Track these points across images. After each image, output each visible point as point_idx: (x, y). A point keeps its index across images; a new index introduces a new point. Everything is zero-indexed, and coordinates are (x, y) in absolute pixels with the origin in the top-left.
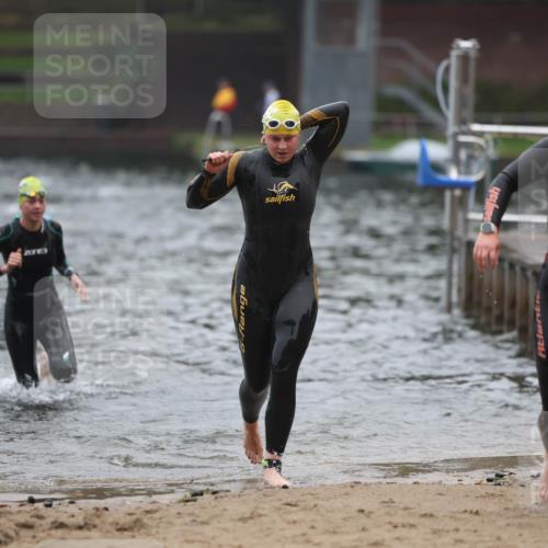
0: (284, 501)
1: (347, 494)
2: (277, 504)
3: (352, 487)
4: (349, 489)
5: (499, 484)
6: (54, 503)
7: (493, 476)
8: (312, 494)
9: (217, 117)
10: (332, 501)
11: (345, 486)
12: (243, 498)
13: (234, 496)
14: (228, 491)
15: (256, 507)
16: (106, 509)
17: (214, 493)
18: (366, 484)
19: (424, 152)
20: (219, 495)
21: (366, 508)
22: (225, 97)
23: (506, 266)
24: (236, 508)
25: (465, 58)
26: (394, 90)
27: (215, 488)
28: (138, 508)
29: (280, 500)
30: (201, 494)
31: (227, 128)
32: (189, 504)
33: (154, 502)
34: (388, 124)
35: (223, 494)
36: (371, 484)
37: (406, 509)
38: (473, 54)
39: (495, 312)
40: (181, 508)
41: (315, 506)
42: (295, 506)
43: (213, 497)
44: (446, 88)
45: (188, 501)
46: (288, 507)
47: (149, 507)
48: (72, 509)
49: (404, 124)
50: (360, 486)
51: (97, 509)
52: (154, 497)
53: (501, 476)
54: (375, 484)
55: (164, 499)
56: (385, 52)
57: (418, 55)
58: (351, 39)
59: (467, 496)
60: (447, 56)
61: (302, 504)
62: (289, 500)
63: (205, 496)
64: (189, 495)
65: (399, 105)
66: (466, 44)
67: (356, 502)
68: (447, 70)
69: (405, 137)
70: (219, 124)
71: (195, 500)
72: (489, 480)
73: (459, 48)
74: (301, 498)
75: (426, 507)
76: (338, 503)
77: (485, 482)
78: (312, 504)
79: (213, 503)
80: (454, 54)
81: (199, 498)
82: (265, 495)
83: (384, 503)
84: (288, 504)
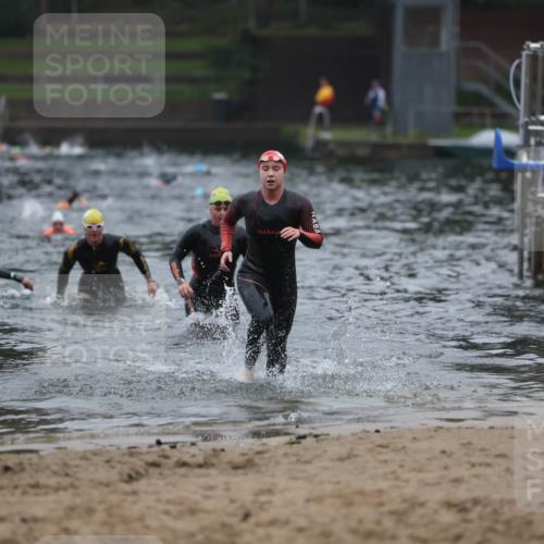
0: (377, 443)
1: (431, 437)
2: (370, 446)
3: (436, 431)
4: (433, 433)
6: (178, 445)
8: (401, 438)
9: (318, 109)
10: (418, 443)
11: (429, 430)
12: (341, 441)
13: (333, 439)
14: (328, 435)
15: (352, 449)
16: (223, 450)
17: (316, 436)
18: (448, 429)
19: (498, 139)
20: (322, 437)
21: (447, 449)
22: (325, 93)
24: (335, 450)
25: (534, 57)
26: (472, 86)
27: (316, 432)
28: (250, 449)
29: (373, 442)
30: (304, 437)
31: (327, 120)
32: (295, 446)
33: (264, 444)
34: (468, 114)
36: (452, 428)
37: (482, 450)
38: (541, 54)
40: (288, 449)
41: (404, 447)
42: (386, 447)
43: (315, 439)
45: (293, 443)
46: (380, 449)
47: (260, 449)
48: (194, 450)
49: (482, 115)
51: (214, 450)
52: (265, 440)
55: (274, 441)
56: (465, 53)
58: (435, 41)
61: (392, 446)
62: (380, 442)
63: (308, 439)
64: (294, 439)
65: (478, 99)
66: (535, 46)
67: (439, 444)
68: (519, 67)
69: (483, 127)
70: (320, 116)
71: (299, 443)
73: (528, 48)
74: (392, 441)
75: (501, 449)
76: (423, 445)
78: (400, 446)
79: (315, 445)
80: (525, 54)
81: (303, 441)
82: (361, 438)
83: (463, 444)
84: (380, 446)
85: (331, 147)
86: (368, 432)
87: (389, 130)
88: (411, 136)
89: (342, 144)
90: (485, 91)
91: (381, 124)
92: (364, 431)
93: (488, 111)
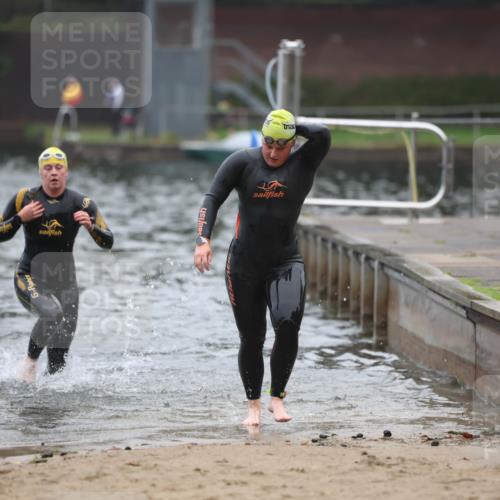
0: (128, 462)
1: (185, 454)
2: (121, 464)
3: (189, 448)
4: (186, 450)
5: (323, 445)
7: (317, 437)
8: (152, 455)
10: (171, 461)
11: (183, 447)
12: (88, 459)
13: (81, 457)
14: (75, 453)
15: (101, 468)
17: (63, 454)
18: (202, 446)
19: (254, 142)
20: (68, 456)
21: (202, 467)
23: (330, 245)
24: (83, 468)
25: (291, 57)
26: (226, 86)
27: (63, 450)
29: (123, 460)
30: (51, 456)
31: (74, 120)
32: (40, 464)
33: (8, 463)
35: (71, 455)
36: (206, 445)
37: (238, 467)
38: (298, 53)
39: (320, 288)
40: (33, 468)
41: (156, 465)
42: (137, 465)
43: (62, 458)
44: (274, 84)
45: (38, 462)
46: (131, 467)
47: (4, 468)
50: (196, 447)
52: (8, 459)
53: (326, 437)
54: (210, 445)
55: (18, 460)
56: (219, 51)
57: (249, 54)
58: (187, 39)
59: (294, 456)
60: (275, 55)
61: (144, 464)
62: (131, 461)
63: (55, 457)
64: (39, 456)
66: (292, 44)
67: (193, 461)
68: (275, 67)
69: (238, 128)
70: (67, 117)
71: (45, 461)
72: (314, 441)
73: (285, 48)
74: (143, 459)
75: (257, 466)
76: (176, 463)
77: (310, 443)
78: (154, 463)
79: (62, 464)
80: (281, 53)
81: (49, 459)
82: (110, 456)
83: (219, 462)
84: (131, 464)
85: (79, 149)
86: (118, 449)
87: (140, 131)
88: (163, 138)
89: (90, 146)
90: (240, 91)
91: (132, 125)
92: (115, 449)
93: (243, 112)
